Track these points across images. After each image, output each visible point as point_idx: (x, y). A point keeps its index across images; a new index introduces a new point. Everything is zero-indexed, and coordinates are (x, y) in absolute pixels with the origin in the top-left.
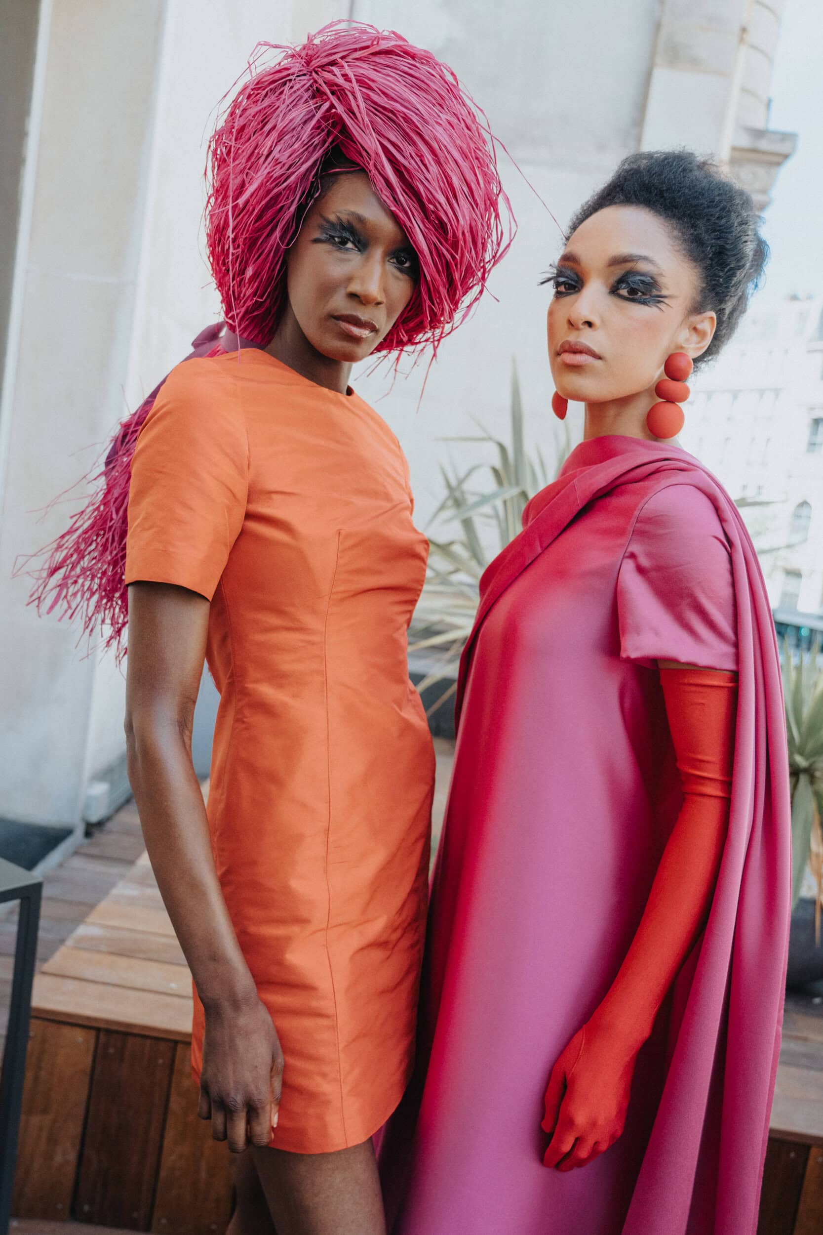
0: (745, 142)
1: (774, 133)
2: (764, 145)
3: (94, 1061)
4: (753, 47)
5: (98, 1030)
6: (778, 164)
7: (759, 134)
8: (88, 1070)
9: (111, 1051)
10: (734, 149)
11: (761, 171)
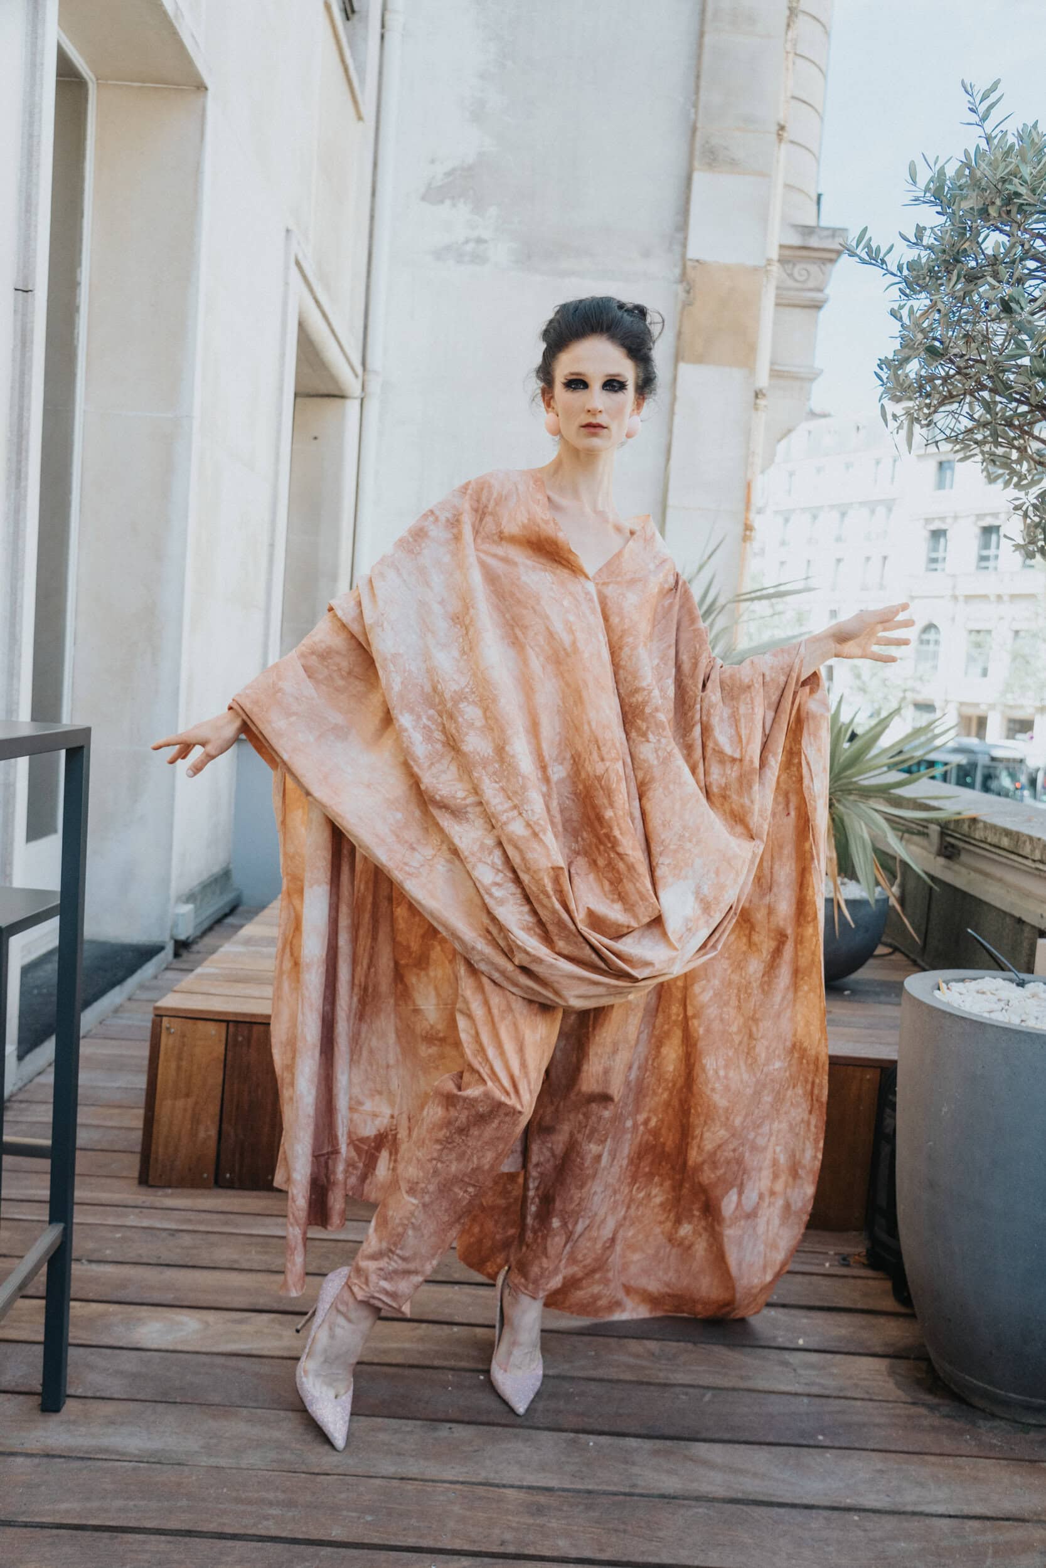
0: (795, 240)
1: (827, 229)
2: (814, 242)
3: (226, 1049)
4: (792, 142)
5: (228, 1022)
6: (832, 261)
7: (808, 231)
8: (222, 1058)
9: (240, 1039)
10: (782, 247)
11: (813, 268)
